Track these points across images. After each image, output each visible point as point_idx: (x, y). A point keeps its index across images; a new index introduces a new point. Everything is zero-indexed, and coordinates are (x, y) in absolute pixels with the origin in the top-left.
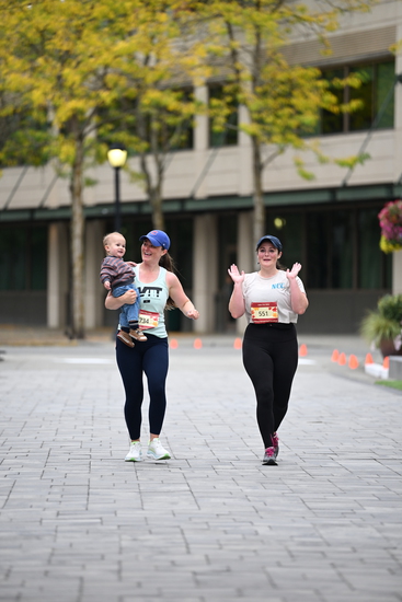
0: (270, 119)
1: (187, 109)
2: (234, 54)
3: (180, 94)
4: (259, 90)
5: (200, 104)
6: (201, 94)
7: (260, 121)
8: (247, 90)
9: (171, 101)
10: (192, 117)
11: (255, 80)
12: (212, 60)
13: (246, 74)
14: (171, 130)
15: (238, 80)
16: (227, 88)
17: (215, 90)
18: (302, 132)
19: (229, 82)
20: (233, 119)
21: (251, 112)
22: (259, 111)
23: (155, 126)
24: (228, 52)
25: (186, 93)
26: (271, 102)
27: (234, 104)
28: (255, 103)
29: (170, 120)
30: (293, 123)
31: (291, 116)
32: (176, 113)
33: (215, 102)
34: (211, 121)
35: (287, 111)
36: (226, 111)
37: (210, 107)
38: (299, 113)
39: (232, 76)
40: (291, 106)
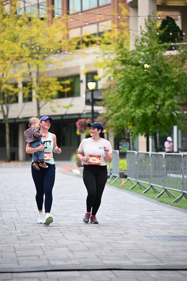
0: (42, 93)
1: (16, 90)
2: (30, 73)
3: (14, 86)
4: (39, 84)
5: (20, 89)
6: (20, 86)
7: (39, 94)
8: (35, 84)
9: (11, 88)
10: (17, 93)
11: (37, 81)
12: (24, 75)
13: (34, 80)
14: (11, 97)
15: (32, 81)
16: (29, 84)
17: (25, 84)
18: (52, 98)
19: (29, 82)
20: (30, 93)
21: (36, 91)
22: (39, 91)
23: (6, 96)
24: (28, 73)
25: (16, 85)
26: (42, 88)
27: (31, 89)
28: (37, 89)
29: (11, 94)
30: (50, 95)
31: (49, 93)
32: (12, 92)
33: (25, 88)
34: (24, 94)
35: (47, 91)
36: (28, 91)
37: (23, 90)
38: (51, 91)
39: (30, 80)
40: (48, 89)
